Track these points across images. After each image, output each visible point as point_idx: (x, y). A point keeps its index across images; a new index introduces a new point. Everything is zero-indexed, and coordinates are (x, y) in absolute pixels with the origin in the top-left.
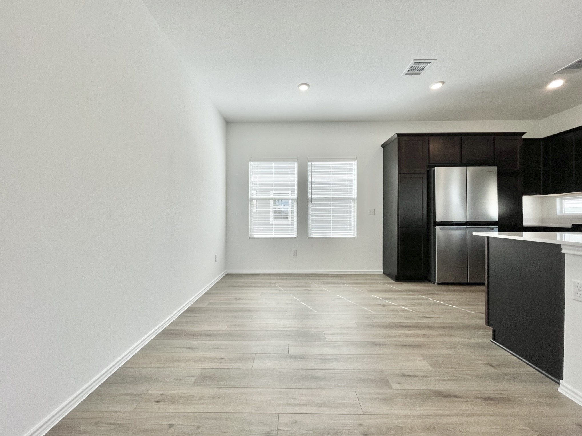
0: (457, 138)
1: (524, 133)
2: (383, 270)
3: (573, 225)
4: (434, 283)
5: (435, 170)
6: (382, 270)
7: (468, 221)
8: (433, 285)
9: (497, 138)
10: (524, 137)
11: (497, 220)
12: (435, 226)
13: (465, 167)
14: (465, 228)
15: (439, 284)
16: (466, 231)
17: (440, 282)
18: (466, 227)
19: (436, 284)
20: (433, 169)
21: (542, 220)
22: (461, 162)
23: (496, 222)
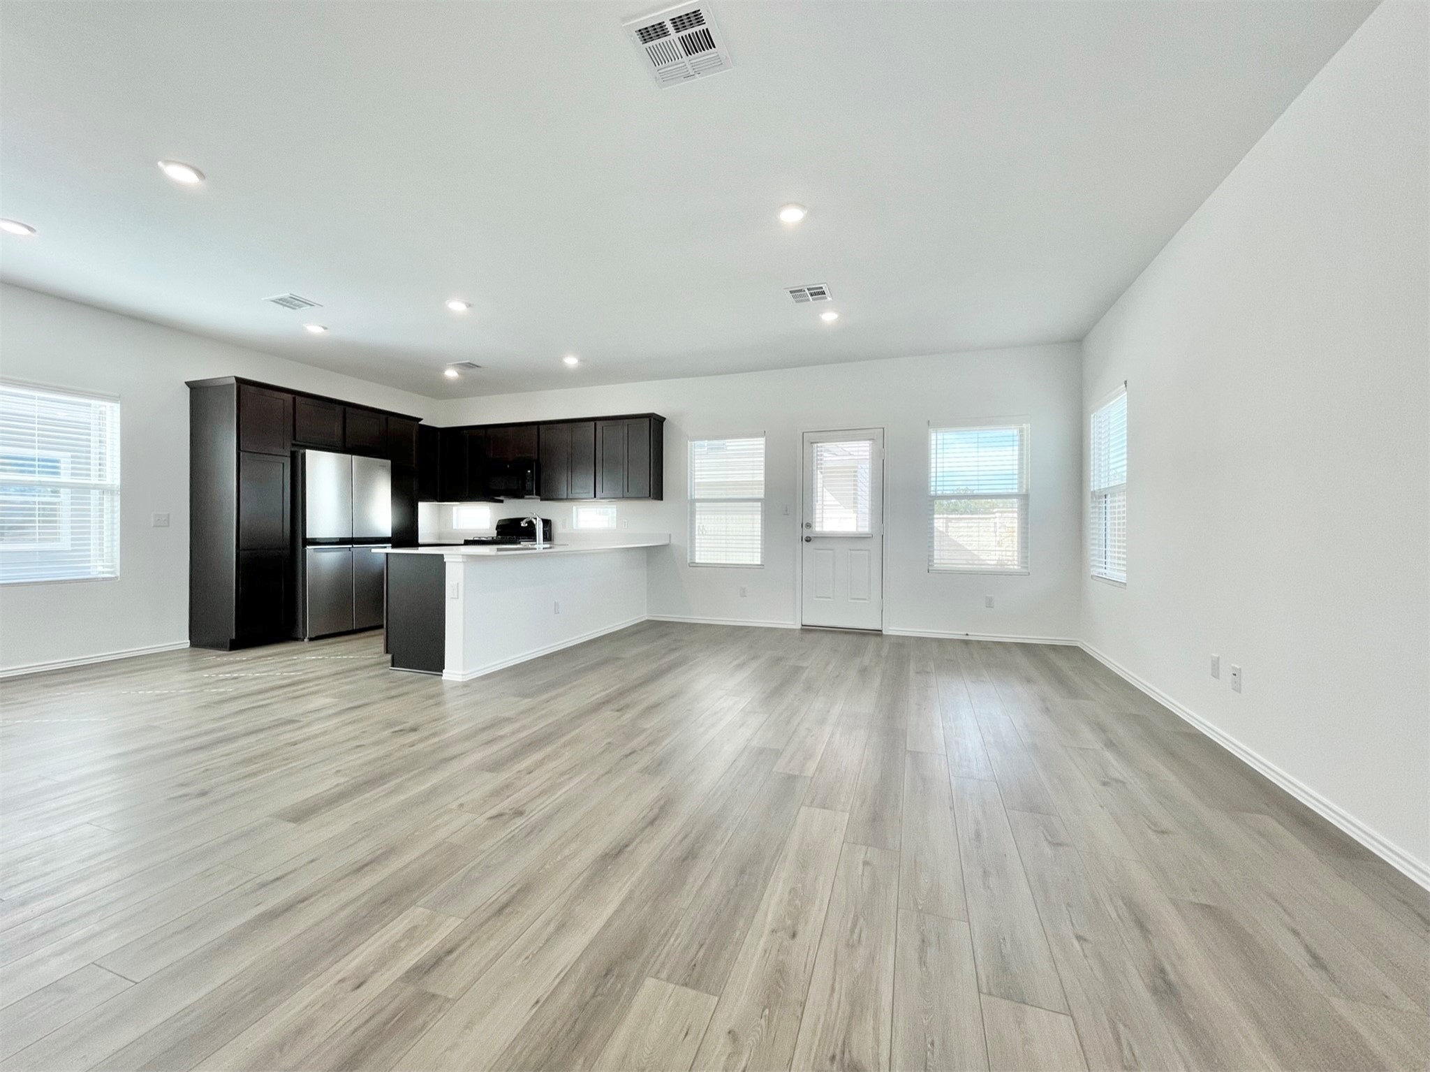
0: (339, 409)
1: (421, 420)
2: (190, 639)
3: (465, 541)
4: (303, 640)
5: (305, 453)
6: (189, 641)
7: (355, 538)
8: (302, 643)
9: (391, 418)
10: (421, 423)
11: (390, 535)
12: (304, 546)
13: (350, 456)
14: (350, 548)
15: (311, 639)
16: (351, 552)
17: (313, 636)
18: (351, 546)
19: (306, 640)
20: (302, 451)
21: (440, 536)
22: (344, 446)
23: (389, 538)
